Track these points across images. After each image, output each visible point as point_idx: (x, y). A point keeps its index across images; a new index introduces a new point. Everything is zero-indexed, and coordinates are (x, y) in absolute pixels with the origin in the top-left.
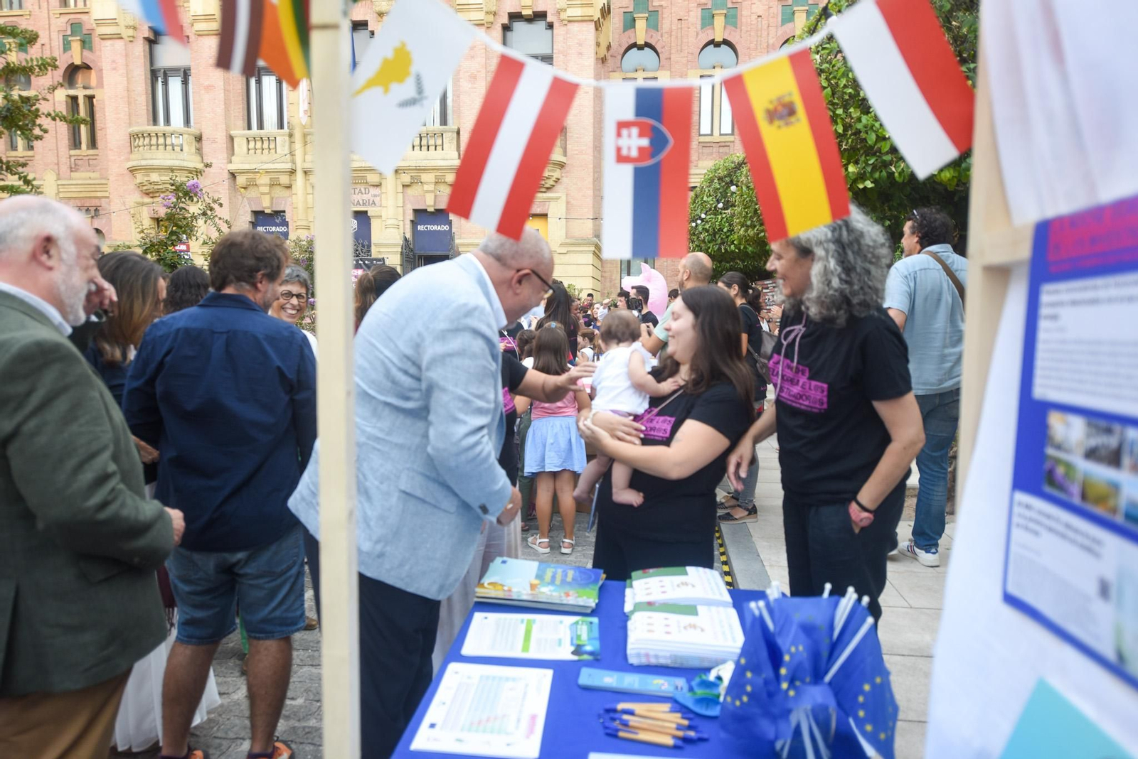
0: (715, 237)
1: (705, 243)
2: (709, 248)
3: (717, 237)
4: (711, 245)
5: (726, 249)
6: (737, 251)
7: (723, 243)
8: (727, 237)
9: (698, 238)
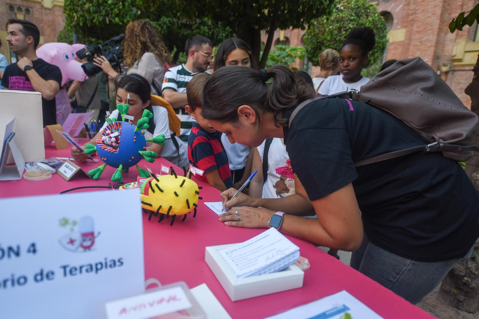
0: (99, 8)
1: (90, 12)
2: (94, 18)
3: (101, 8)
4: (96, 15)
5: (110, 21)
6: (121, 23)
7: (107, 15)
8: (112, 9)
9: (82, 9)
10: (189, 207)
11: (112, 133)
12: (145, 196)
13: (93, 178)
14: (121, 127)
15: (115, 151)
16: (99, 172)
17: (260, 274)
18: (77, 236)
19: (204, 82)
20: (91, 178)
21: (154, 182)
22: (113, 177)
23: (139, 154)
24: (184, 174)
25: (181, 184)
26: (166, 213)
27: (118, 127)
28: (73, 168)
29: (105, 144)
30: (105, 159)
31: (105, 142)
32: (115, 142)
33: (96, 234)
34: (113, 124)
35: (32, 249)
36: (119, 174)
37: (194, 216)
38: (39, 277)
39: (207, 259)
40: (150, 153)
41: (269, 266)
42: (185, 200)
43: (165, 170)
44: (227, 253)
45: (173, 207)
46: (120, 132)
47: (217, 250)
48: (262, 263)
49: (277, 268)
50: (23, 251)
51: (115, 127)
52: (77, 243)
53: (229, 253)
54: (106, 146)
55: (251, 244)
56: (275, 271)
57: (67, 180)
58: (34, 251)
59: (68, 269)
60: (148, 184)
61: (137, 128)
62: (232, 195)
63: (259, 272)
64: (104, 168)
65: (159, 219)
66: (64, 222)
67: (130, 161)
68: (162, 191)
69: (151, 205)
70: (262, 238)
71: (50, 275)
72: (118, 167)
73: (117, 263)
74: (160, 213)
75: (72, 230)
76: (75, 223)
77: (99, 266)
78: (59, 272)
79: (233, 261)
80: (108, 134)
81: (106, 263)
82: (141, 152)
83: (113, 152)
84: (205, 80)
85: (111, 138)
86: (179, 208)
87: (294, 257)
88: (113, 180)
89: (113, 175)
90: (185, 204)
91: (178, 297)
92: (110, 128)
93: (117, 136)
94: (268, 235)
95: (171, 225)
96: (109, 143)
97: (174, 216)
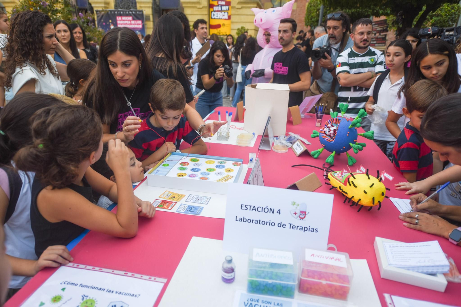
10: (373, 203)
11: (332, 126)
12: (344, 186)
13: (313, 157)
14: (339, 124)
15: (332, 141)
16: (318, 153)
17: (408, 270)
18: (298, 212)
19: (426, 89)
20: (312, 156)
21: (351, 179)
22: (327, 160)
23: (350, 145)
24: (377, 176)
25: (371, 185)
26: (356, 202)
27: (337, 122)
28: (302, 148)
29: (325, 134)
30: (324, 145)
31: (326, 133)
32: (333, 134)
33: (307, 213)
34: (334, 119)
35: (279, 212)
36: (331, 159)
37: (379, 209)
38: (279, 225)
39: (374, 245)
40: (358, 147)
41: (418, 267)
42: (372, 198)
43: (363, 169)
44: (390, 246)
45: (361, 200)
46: (338, 128)
47: (383, 242)
48: (413, 263)
49: (425, 271)
50: (275, 212)
51: (335, 122)
52: (298, 215)
53: (391, 247)
54: (326, 135)
55: (412, 247)
56: (422, 273)
57: (297, 155)
58: (280, 213)
59: (292, 226)
60: (347, 179)
61: (352, 125)
62: (422, 199)
63: (408, 268)
64: (322, 151)
65: (352, 204)
66: (294, 203)
67: (342, 149)
68: (356, 187)
69: (347, 193)
70: (423, 246)
71: (284, 226)
72: (332, 152)
73: (315, 231)
74: (352, 200)
75: (296, 208)
76: (298, 205)
77: (306, 229)
78: (288, 226)
79: (392, 253)
80: (329, 128)
81: (309, 228)
82: (351, 144)
83: (330, 142)
84: (428, 87)
85: (330, 130)
86: (366, 201)
87: (443, 269)
88: (327, 162)
89: (327, 159)
90: (371, 200)
91: (341, 260)
92: (331, 122)
93: (335, 130)
94: (430, 245)
95: (358, 211)
96: (328, 133)
97: (362, 206)
